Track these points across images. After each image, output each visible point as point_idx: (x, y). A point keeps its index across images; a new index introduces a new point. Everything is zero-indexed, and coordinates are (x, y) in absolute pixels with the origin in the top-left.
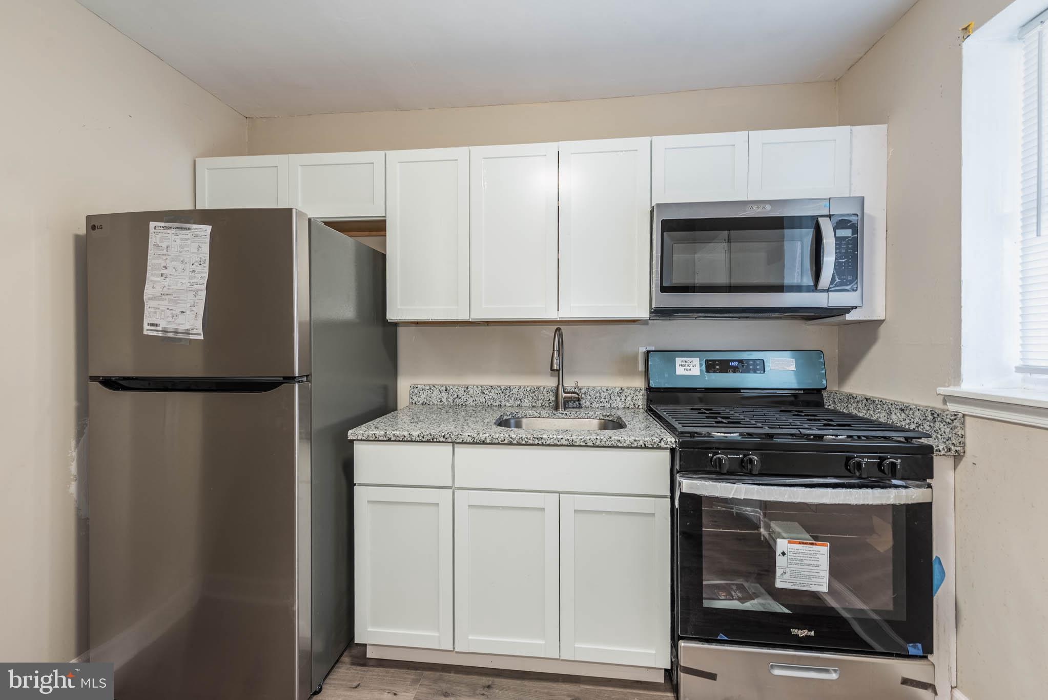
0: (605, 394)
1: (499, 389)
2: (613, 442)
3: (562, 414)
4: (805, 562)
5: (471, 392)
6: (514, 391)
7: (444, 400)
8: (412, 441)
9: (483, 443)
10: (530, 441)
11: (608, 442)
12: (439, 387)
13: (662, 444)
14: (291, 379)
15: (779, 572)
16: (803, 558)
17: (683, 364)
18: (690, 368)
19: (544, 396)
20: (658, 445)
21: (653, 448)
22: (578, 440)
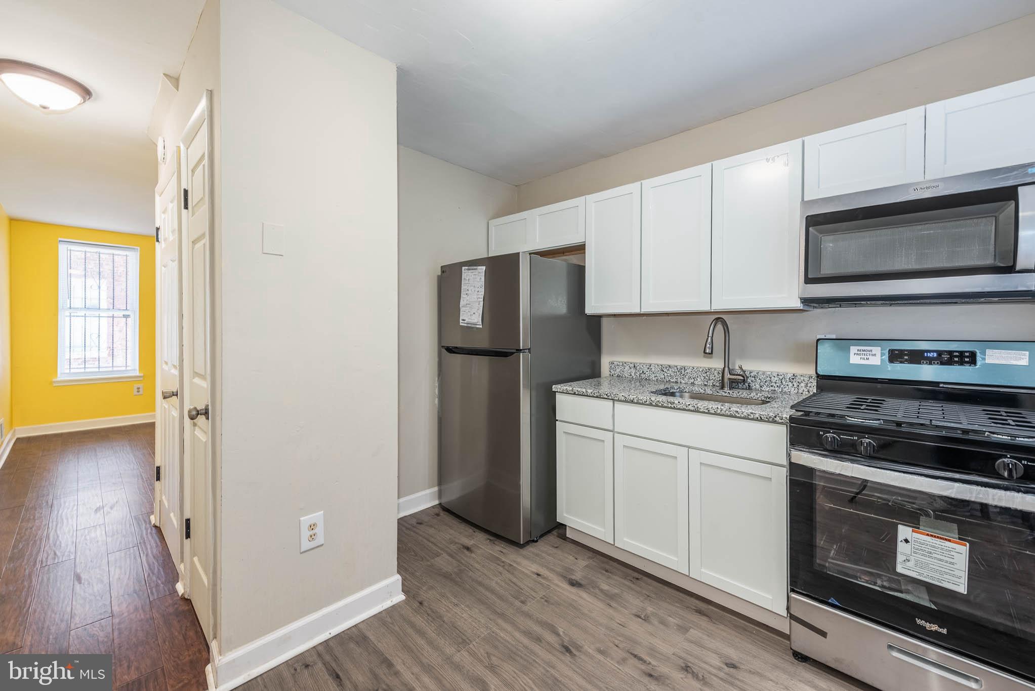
0: (776, 379)
1: (676, 368)
2: (732, 412)
3: (725, 392)
4: (934, 555)
5: (653, 369)
6: (688, 371)
7: (633, 374)
8: (587, 396)
9: (632, 402)
10: (665, 404)
11: (727, 412)
12: (629, 364)
13: (778, 419)
14: (519, 351)
15: (900, 558)
16: (932, 551)
17: (859, 353)
18: (867, 357)
19: (715, 376)
20: (773, 419)
21: (769, 422)
22: (702, 407)
